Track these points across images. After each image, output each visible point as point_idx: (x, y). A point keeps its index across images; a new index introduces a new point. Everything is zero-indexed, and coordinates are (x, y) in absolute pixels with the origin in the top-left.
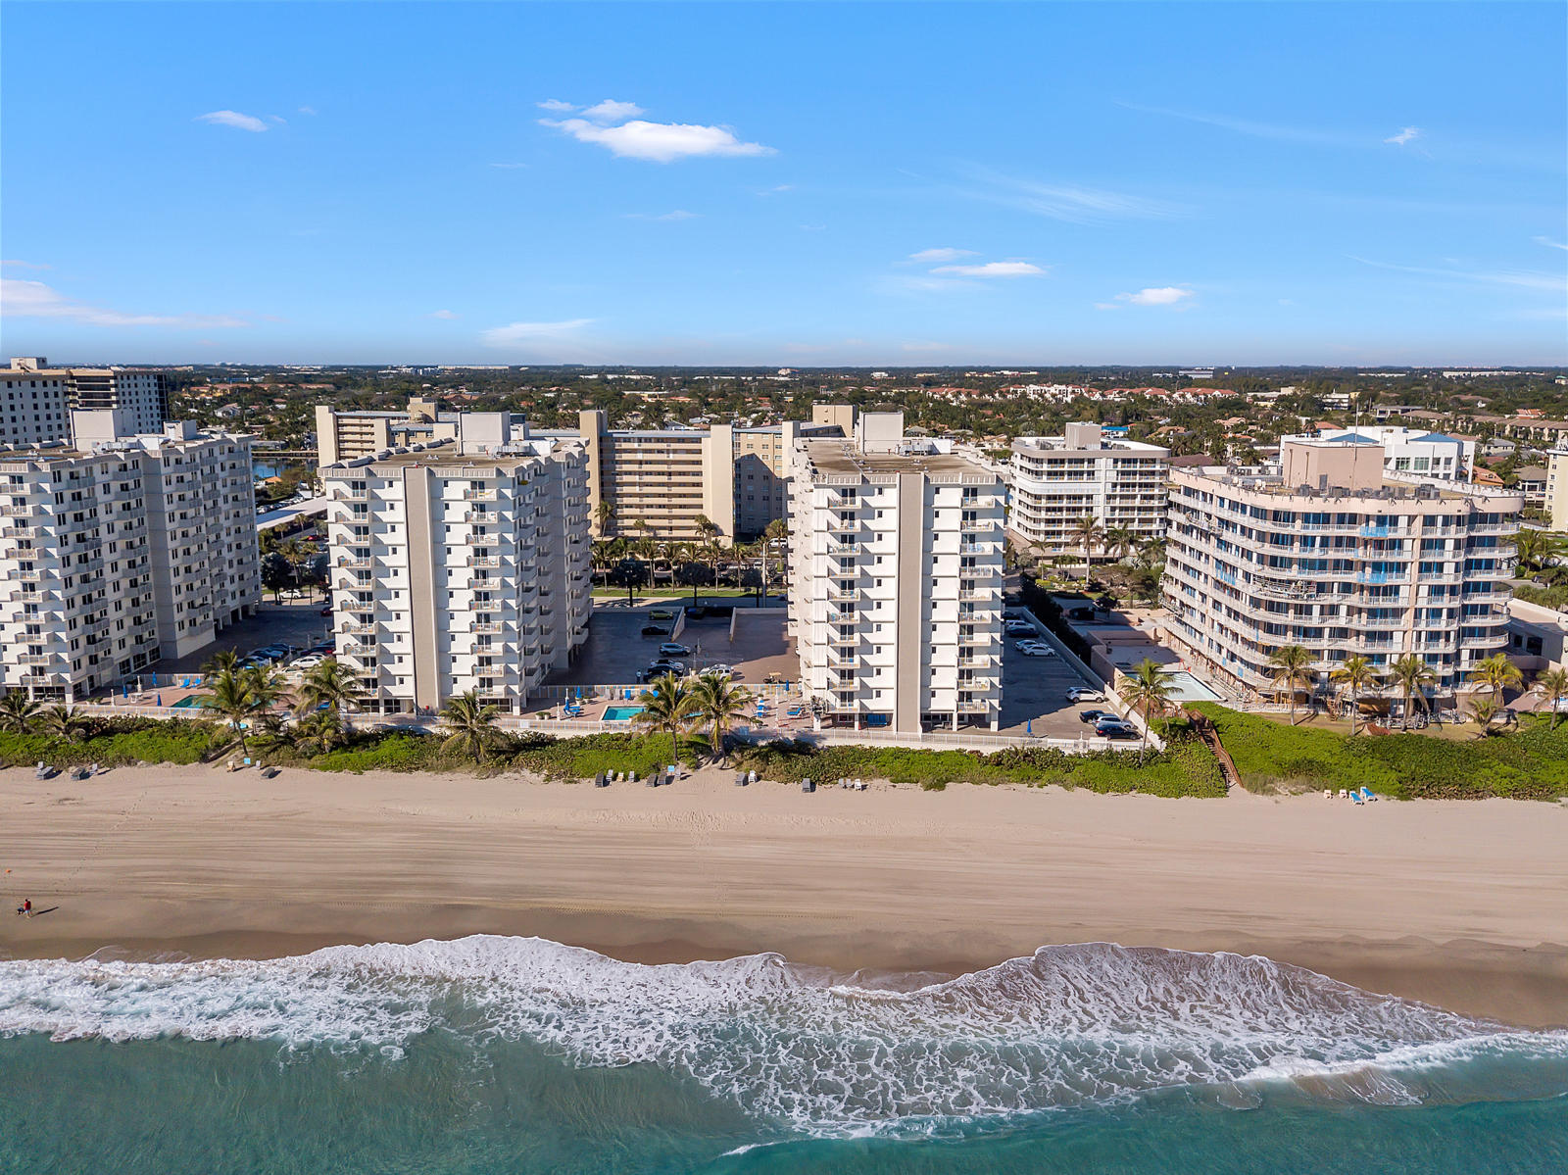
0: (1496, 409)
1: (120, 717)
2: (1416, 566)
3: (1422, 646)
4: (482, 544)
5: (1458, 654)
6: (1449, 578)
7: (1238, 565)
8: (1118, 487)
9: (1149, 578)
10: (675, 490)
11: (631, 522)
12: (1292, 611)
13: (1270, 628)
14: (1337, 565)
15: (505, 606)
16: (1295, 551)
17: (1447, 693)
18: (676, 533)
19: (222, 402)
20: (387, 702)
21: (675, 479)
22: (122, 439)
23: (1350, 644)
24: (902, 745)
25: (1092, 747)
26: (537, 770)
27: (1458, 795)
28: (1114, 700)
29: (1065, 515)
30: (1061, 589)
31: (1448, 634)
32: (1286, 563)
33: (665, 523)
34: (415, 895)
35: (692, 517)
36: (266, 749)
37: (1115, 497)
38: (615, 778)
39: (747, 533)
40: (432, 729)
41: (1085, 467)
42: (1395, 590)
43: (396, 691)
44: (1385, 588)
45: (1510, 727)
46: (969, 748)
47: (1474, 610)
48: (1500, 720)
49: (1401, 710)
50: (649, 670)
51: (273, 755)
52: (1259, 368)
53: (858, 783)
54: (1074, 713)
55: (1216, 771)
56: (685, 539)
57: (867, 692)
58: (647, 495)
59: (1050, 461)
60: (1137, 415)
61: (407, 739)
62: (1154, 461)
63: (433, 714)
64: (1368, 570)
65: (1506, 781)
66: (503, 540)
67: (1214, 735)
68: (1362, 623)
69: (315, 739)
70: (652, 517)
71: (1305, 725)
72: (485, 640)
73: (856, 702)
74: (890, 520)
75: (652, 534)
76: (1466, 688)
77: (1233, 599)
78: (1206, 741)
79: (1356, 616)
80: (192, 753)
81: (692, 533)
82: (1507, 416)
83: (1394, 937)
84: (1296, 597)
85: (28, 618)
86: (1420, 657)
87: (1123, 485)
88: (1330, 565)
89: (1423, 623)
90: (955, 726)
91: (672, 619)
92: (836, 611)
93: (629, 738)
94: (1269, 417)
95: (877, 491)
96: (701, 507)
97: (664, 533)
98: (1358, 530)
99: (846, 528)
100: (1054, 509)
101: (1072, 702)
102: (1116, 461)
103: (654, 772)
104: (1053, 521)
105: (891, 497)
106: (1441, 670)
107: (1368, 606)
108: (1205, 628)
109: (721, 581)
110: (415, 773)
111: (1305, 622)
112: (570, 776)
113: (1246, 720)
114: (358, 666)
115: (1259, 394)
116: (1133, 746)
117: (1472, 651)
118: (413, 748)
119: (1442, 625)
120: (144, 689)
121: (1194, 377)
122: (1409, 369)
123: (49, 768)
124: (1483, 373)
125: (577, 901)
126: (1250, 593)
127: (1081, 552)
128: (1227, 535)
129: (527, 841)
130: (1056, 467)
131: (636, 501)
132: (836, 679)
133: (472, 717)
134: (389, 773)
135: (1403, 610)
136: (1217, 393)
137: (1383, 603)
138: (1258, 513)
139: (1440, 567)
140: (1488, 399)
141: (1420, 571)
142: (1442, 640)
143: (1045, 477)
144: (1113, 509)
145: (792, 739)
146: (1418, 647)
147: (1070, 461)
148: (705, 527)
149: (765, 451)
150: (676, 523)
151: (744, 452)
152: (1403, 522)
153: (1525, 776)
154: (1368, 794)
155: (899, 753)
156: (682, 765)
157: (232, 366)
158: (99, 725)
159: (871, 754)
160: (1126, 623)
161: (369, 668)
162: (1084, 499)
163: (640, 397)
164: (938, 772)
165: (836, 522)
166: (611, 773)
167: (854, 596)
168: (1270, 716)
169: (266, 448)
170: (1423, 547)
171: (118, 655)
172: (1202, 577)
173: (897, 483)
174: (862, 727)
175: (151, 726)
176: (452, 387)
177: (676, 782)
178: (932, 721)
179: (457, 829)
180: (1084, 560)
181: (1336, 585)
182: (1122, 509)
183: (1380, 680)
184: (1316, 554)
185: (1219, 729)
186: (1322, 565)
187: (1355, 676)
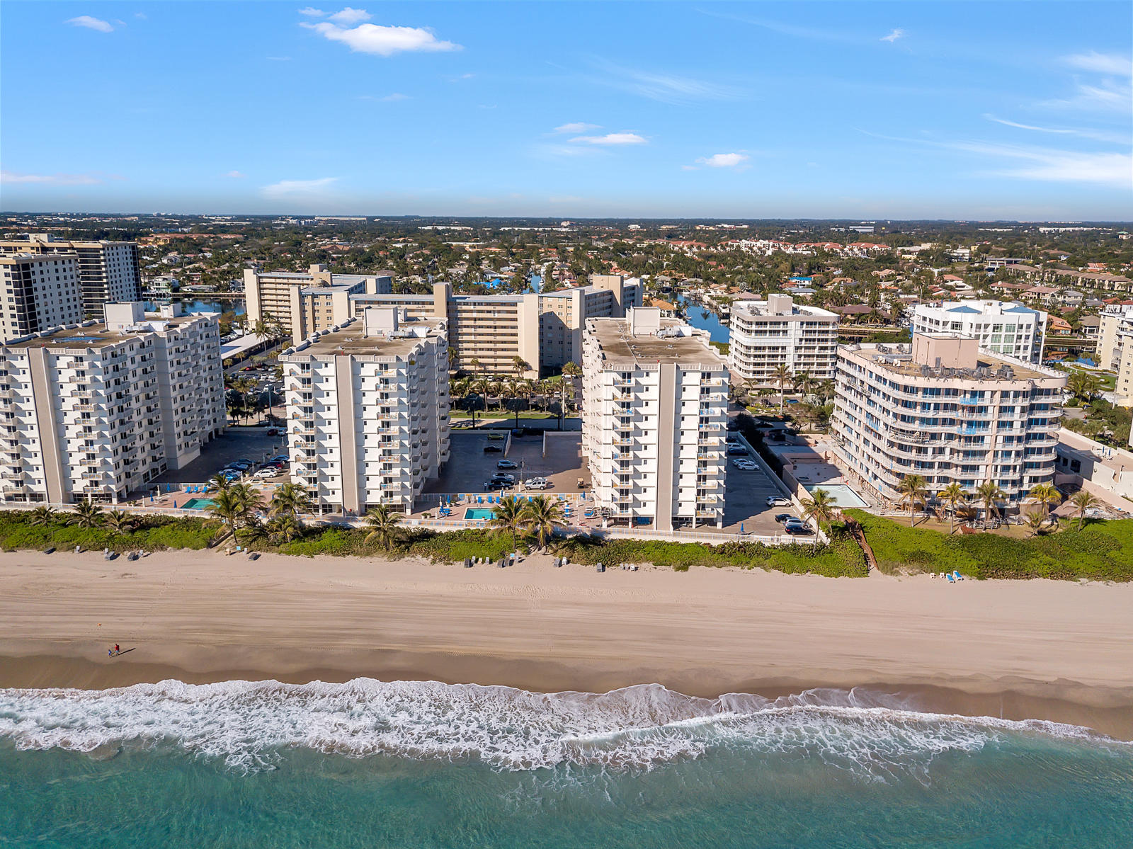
0: (1073, 263)
1: (150, 516)
2: (995, 424)
3: (998, 475)
4: (386, 405)
5: (1021, 480)
6: (1017, 431)
7: (880, 418)
8: (804, 341)
9: (823, 413)
10: (499, 338)
11: (469, 360)
12: (914, 451)
13: (900, 461)
14: (944, 421)
15: (402, 445)
16: (917, 412)
17: (1014, 504)
18: (499, 368)
19: (165, 251)
20: (324, 506)
21: (498, 331)
22: (138, 323)
23: (951, 473)
24: (660, 539)
25: (782, 541)
26: (426, 555)
27: (1016, 576)
28: (798, 505)
29: (766, 360)
30: (764, 413)
31: (1015, 467)
32: (911, 419)
33: (492, 361)
34: (356, 643)
35: (511, 357)
36: (250, 539)
37: (801, 348)
38: (477, 561)
39: (549, 368)
40: (356, 525)
41: (781, 327)
42: (982, 438)
43: (330, 499)
44: (975, 437)
45: (1053, 528)
46: (704, 541)
47: (1033, 451)
48: (1046, 523)
49: (984, 515)
50: (492, 481)
51: (254, 544)
52: (907, 222)
53: (633, 567)
54: (771, 514)
55: (862, 559)
56: (506, 372)
57: (637, 503)
58: (480, 342)
59: (757, 323)
60: (819, 267)
61: (339, 532)
62: (827, 324)
63: (354, 515)
64: (965, 425)
65: (1046, 567)
66: (400, 402)
67: (861, 534)
68: (959, 459)
69: (281, 533)
70: (483, 357)
71: (921, 526)
72: (388, 467)
73: (630, 510)
74: (653, 393)
75: (483, 369)
76: (1027, 501)
77: (877, 440)
78: (856, 538)
79: (956, 454)
80: (202, 542)
81: (511, 368)
82: (1080, 269)
83: (967, 674)
84: (916, 442)
85: (88, 449)
86: (996, 483)
87: (806, 340)
88: (940, 422)
89: (999, 460)
90: (694, 525)
91: (504, 439)
92: (618, 452)
93: (484, 532)
94: (912, 268)
95: (645, 374)
96: (517, 350)
97: (491, 368)
98: (959, 398)
99: (625, 398)
100: (759, 356)
101: (770, 507)
102: (802, 323)
103: (501, 557)
104: (759, 364)
105: (654, 378)
106: (1009, 490)
107: (964, 449)
108: (858, 456)
109: (533, 406)
110: (347, 557)
111: (922, 458)
112: (447, 560)
113: (882, 522)
114: (305, 483)
115: (906, 249)
116: (808, 540)
117: (1031, 477)
118: (344, 539)
119: (1011, 461)
120: (161, 494)
121: (860, 231)
122: (1016, 224)
123: (112, 553)
124: (1067, 229)
125: (460, 647)
126: (888, 437)
127: (777, 385)
128: (874, 397)
129: (423, 605)
130: (762, 327)
131: (472, 345)
132: (617, 495)
133: (384, 521)
134: (330, 556)
135: (986, 452)
136: (876, 247)
137: (973, 447)
138: (894, 386)
139: (1011, 424)
140: (1068, 253)
141: (998, 427)
142: (1011, 471)
143: (753, 334)
144: (800, 356)
145: (589, 534)
146: (995, 475)
147: (771, 323)
148: (519, 364)
149: (560, 310)
150: (499, 361)
151: (546, 310)
152: (988, 395)
153: (1059, 564)
154: (959, 576)
155: (658, 545)
156: (519, 552)
157: (166, 216)
158: (138, 521)
159: (639, 546)
160: (807, 444)
161: (312, 485)
162: (780, 349)
163: (463, 248)
164: (683, 558)
165: (618, 394)
166: (474, 558)
167: (629, 442)
168: (898, 519)
169: (203, 291)
170: (1000, 412)
171: (142, 469)
172: (857, 421)
173: (659, 369)
174: (634, 525)
175: (172, 522)
176: (328, 238)
177: (515, 563)
178: (679, 522)
179: (379, 597)
180: (780, 391)
181: (943, 435)
182: (805, 356)
183: (970, 497)
184: (931, 414)
185: (865, 529)
186: (935, 422)
187: (953, 494)
